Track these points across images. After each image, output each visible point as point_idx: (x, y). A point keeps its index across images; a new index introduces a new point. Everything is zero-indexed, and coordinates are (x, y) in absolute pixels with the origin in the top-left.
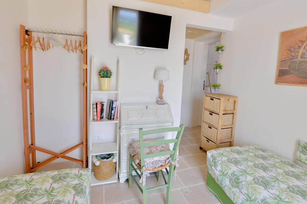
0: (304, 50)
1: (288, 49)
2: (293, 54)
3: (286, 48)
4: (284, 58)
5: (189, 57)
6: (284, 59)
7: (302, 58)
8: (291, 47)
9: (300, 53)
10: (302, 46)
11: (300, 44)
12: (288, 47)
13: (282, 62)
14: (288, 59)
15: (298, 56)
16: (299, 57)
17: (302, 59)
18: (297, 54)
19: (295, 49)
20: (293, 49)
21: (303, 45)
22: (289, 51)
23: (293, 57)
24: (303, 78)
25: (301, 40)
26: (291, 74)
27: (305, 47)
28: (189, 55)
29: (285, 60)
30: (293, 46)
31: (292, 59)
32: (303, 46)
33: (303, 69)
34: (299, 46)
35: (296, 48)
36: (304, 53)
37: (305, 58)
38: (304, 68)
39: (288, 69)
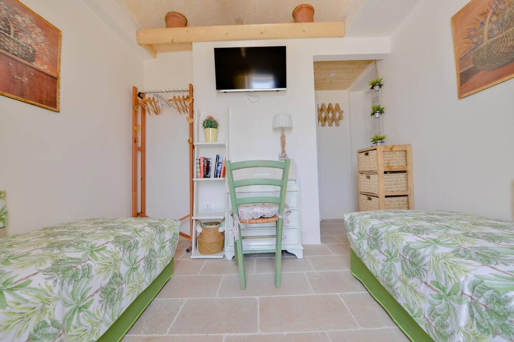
0: (491, 24)
1: (466, 37)
2: (475, 40)
3: (463, 36)
4: (464, 52)
5: (343, 114)
6: (463, 55)
7: (491, 38)
8: (469, 31)
9: (486, 32)
10: (485, 21)
11: (483, 19)
12: (466, 34)
13: (461, 60)
14: (470, 51)
15: (483, 38)
16: (486, 38)
17: (491, 40)
18: (481, 37)
19: (475, 30)
20: (473, 33)
21: (487, 17)
22: (468, 39)
23: (476, 43)
24: (499, 67)
25: (481, 12)
26: (479, 71)
27: (490, 20)
28: (342, 112)
29: (465, 55)
30: (472, 27)
31: (474, 48)
32: (488, 20)
33: (496, 54)
34: (482, 23)
35: (478, 27)
36: (491, 28)
37: (494, 36)
38: (498, 52)
39: (472, 66)
